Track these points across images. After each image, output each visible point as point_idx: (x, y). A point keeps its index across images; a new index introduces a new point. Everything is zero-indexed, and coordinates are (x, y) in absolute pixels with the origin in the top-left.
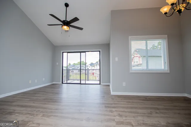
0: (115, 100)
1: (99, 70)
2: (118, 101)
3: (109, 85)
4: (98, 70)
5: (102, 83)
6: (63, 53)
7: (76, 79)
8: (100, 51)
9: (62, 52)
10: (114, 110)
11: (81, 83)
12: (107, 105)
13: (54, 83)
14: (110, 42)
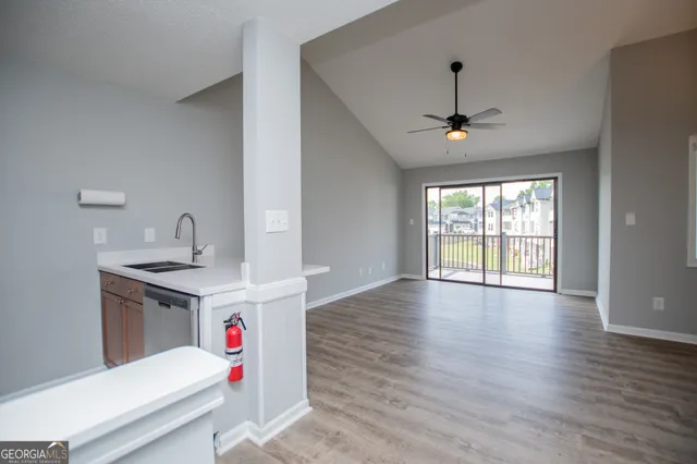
0: (619, 348)
1: (553, 240)
2: (631, 353)
3: (593, 299)
4: (547, 240)
5: (563, 288)
6: (427, 188)
7: (460, 266)
8: (556, 179)
9: (424, 186)
10: (617, 371)
11: (487, 283)
12: (593, 358)
13: (404, 276)
14: (599, 144)
